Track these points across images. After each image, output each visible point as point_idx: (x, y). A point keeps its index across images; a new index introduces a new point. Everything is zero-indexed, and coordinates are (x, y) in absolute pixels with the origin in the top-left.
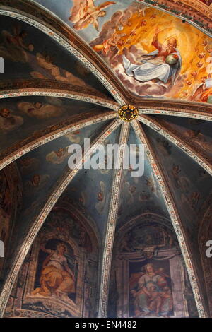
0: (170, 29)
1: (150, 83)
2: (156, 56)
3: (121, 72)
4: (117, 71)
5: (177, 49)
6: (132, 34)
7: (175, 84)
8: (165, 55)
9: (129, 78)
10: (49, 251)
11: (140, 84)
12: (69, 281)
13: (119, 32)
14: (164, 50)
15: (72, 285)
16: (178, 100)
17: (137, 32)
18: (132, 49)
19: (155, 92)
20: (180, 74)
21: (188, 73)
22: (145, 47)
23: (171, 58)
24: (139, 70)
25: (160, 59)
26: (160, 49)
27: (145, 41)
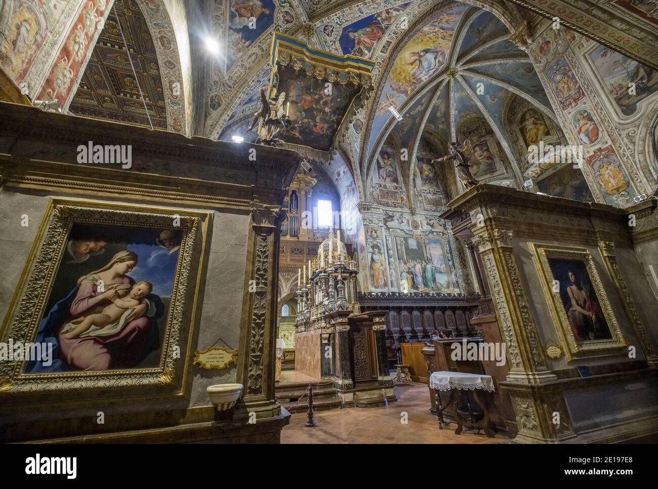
0: (404, 58)
1: (437, 61)
2: (420, 61)
3: (427, 77)
4: (426, 79)
5: (417, 51)
6: (405, 77)
7: (439, 49)
8: (420, 56)
9: (432, 72)
10: (524, 124)
11: (437, 65)
12: (542, 128)
13: (403, 84)
14: (417, 58)
15: (544, 128)
16: (450, 47)
17: (404, 75)
18: (414, 75)
19: (444, 58)
20: (433, 48)
21: (432, 45)
22: (413, 69)
23: (422, 54)
24: (427, 68)
25: (422, 59)
26: (416, 60)
27: (409, 70)
